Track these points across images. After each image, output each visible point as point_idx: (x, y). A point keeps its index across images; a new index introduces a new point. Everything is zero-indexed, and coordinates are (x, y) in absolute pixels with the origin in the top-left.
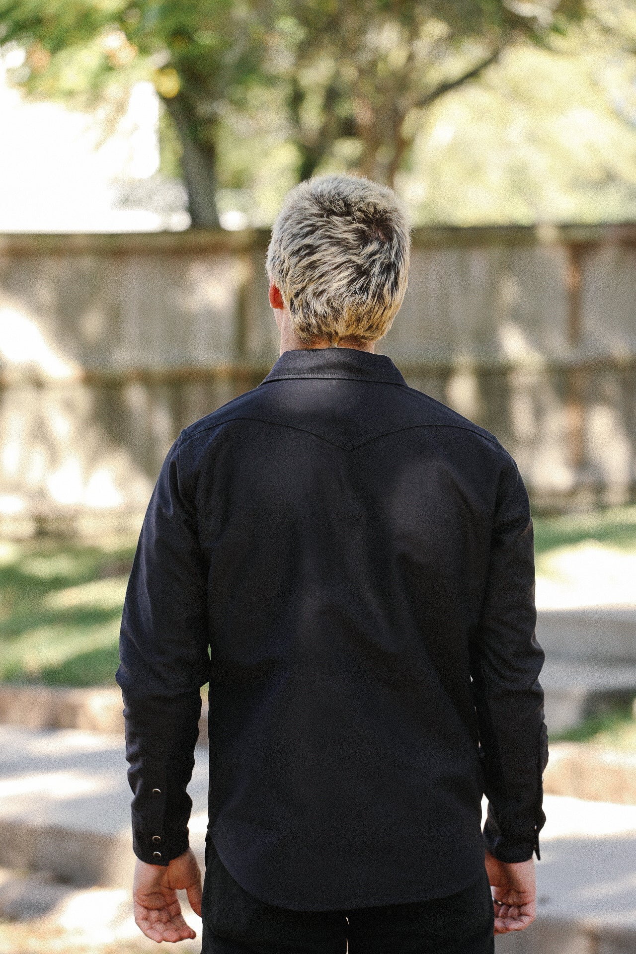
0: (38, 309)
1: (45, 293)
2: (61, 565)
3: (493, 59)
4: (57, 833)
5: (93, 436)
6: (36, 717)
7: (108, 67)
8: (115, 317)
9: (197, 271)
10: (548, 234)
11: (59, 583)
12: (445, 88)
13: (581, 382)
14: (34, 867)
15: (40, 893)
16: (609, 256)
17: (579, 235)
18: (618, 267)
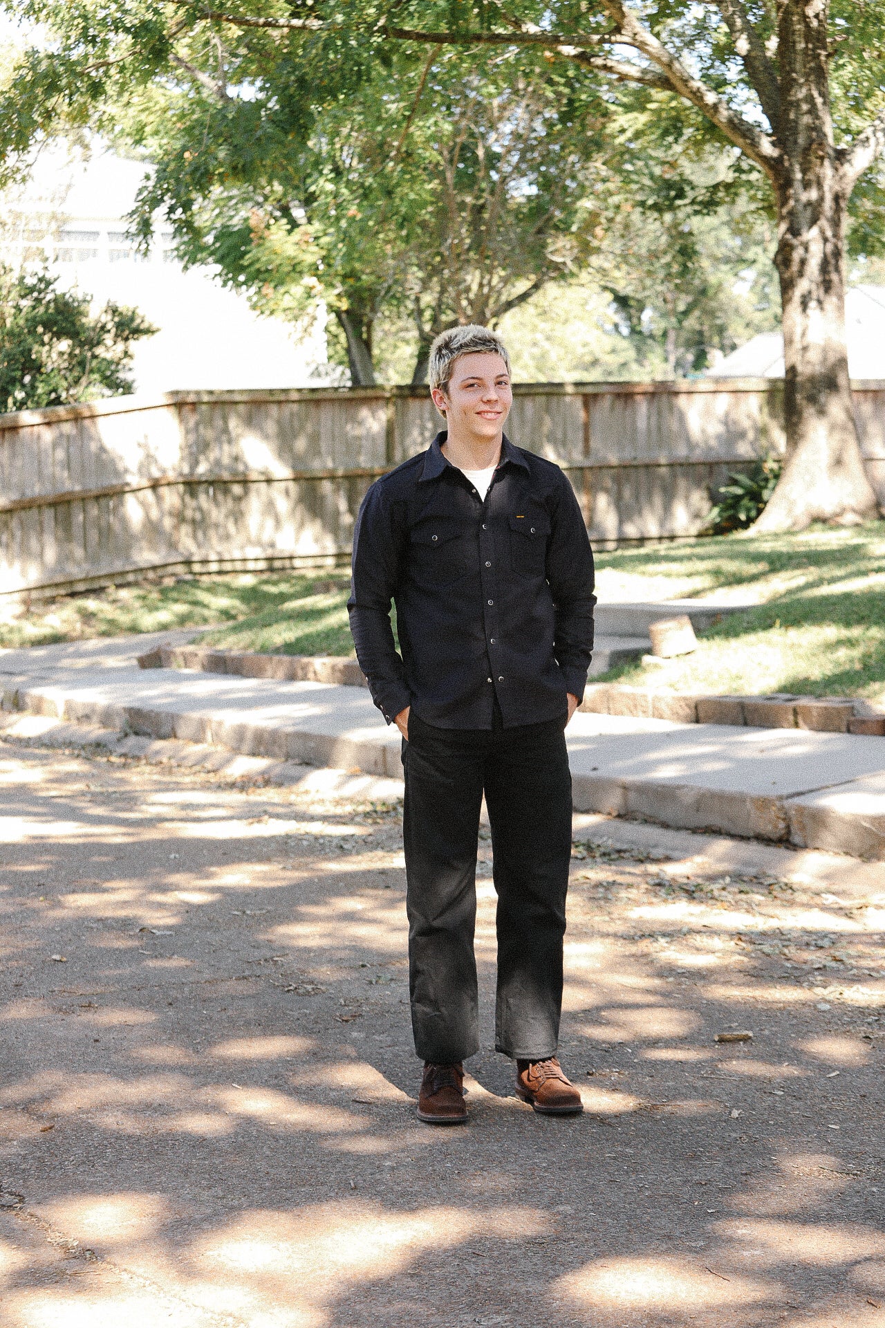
0: (266, 437)
1: (271, 427)
2: (284, 588)
3: (536, 287)
4: (304, 736)
5: (300, 510)
6: (281, 673)
7: (309, 295)
8: (314, 439)
9: (364, 413)
10: (570, 389)
11: (283, 597)
12: (509, 305)
13: (589, 476)
14: (288, 757)
15: (295, 771)
16: (606, 403)
17: (589, 390)
18: (612, 409)
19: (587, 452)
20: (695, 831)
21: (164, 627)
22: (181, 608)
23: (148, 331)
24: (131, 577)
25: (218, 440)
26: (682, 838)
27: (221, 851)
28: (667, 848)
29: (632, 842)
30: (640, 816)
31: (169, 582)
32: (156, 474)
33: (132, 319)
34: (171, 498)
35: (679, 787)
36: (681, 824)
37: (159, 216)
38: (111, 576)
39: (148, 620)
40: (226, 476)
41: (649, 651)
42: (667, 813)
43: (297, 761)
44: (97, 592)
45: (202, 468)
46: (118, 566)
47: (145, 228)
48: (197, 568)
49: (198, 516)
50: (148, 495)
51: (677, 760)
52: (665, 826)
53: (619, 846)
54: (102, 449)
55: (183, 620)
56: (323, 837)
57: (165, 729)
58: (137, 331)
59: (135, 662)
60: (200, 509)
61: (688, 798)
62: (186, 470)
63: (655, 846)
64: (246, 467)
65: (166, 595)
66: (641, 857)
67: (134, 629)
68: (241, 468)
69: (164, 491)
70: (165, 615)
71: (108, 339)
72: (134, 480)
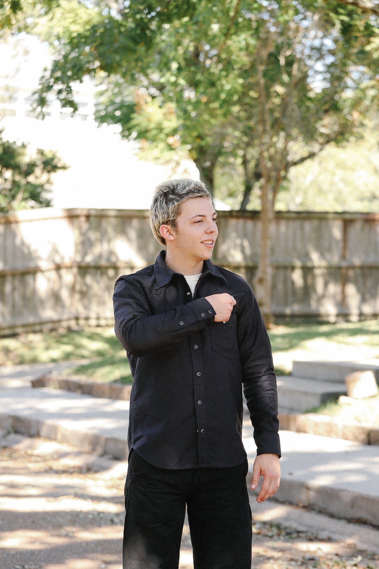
10: (333, 216)
13: (345, 273)
14: (105, 453)
15: (108, 463)
16: (358, 226)
17: (348, 217)
18: (362, 229)
19: (343, 257)
20: (350, 521)
21: (54, 361)
22: (68, 348)
23: (64, 168)
24: (37, 328)
25: (101, 241)
26: (341, 525)
27: (31, 520)
28: (330, 532)
29: (309, 526)
30: (316, 508)
31: (62, 331)
32: (58, 260)
33: (52, 159)
34: (68, 277)
35: (342, 490)
36: (342, 515)
37: (51, 96)
38: (24, 326)
39: (44, 356)
40: (103, 263)
41: (346, 394)
42: (333, 508)
43: (111, 456)
44: (14, 336)
45: (89, 259)
46: (31, 319)
47: (42, 102)
48: (82, 322)
49: (84, 289)
50: (53, 275)
51: (331, 473)
52: (332, 516)
53: (300, 528)
54: (23, 243)
55: (67, 356)
56: (103, 513)
57: (33, 431)
58: (55, 168)
59: (29, 384)
60: (86, 284)
61: (347, 499)
62: (78, 258)
63: (323, 530)
64: (117, 259)
65: (59, 340)
66: (312, 538)
67: (34, 361)
68: (113, 259)
69: (63, 272)
70: (57, 352)
71: (38, 171)
72: (44, 264)
